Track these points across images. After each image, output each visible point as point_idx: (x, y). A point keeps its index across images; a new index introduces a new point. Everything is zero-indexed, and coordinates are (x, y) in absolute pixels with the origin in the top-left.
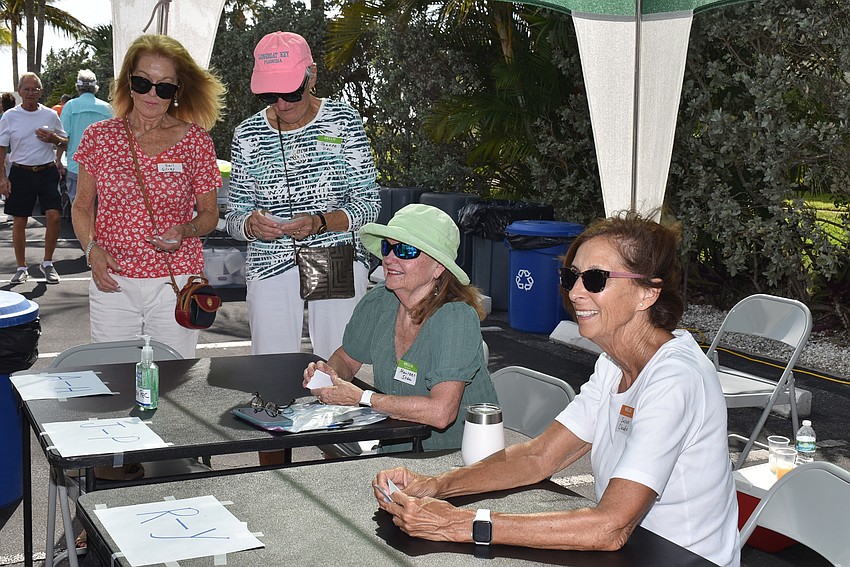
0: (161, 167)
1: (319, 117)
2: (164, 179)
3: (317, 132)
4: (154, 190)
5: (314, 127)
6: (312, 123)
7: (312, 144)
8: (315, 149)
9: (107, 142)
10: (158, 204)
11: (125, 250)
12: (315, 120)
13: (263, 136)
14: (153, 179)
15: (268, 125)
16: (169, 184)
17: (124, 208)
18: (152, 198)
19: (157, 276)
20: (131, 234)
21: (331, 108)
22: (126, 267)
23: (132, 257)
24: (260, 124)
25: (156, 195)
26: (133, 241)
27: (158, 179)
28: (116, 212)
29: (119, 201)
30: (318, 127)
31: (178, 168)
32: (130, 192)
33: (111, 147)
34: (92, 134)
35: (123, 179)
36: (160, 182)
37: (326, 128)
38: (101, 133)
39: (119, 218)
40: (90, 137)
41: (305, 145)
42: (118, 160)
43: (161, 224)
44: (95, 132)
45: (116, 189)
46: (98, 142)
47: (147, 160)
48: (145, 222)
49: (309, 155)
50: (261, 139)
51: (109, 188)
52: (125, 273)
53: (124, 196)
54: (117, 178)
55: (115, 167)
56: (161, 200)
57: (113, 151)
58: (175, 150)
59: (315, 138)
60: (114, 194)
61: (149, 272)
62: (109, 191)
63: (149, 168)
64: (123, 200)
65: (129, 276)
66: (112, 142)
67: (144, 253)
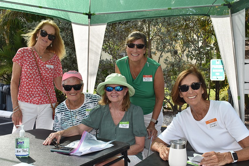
0: (47, 66)
1: (85, 102)
2: (48, 70)
3: (85, 108)
4: (45, 73)
5: (84, 106)
6: (83, 105)
7: (84, 113)
8: (85, 115)
9: (28, 55)
10: (46, 78)
11: (35, 94)
12: (84, 104)
13: (65, 112)
14: (45, 69)
15: (67, 108)
16: (50, 72)
17: (34, 79)
18: (43, 76)
19: (47, 103)
20: (37, 89)
21: (89, 98)
22: (36, 100)
23: (38, 97)
24: (64, 107)
25: (45, 75)
26: (38, 91)
27: (46, 70)
28: (31, 81)
29: (32, 77)
30: (85, 106)
31: (52, 67)
32: (36, 74)
33: (29, 57)
34: (23, 52)
35: (35, 69)
36: (47, 71)
37: (88, 106)
38: (26, 52)
39: (32, 83)
40: (22, 53)
41: (82, 114)
42: (32, 62)
43: (46, 85)
44: (24, 51)
45: (32, 72)
46: (25, 55)
47: (42, 63)
48: (41, 85)
49: (84, 117)
50: (65, 113)
51: (29, 71)
52: (35, 103)
53: (34, 75)
54: (33, 68)
55: (31, 64)
56: (47, 77)
57: (30, 58)
58: (51, 61)
59: (85, 110)
60: (31, 74)
61: (44, 102)
62: (29, 72)
63: (43, 66)
64: (34, 76)
65: (37, 104)
66: (29, 55)
67: (43, 95)
